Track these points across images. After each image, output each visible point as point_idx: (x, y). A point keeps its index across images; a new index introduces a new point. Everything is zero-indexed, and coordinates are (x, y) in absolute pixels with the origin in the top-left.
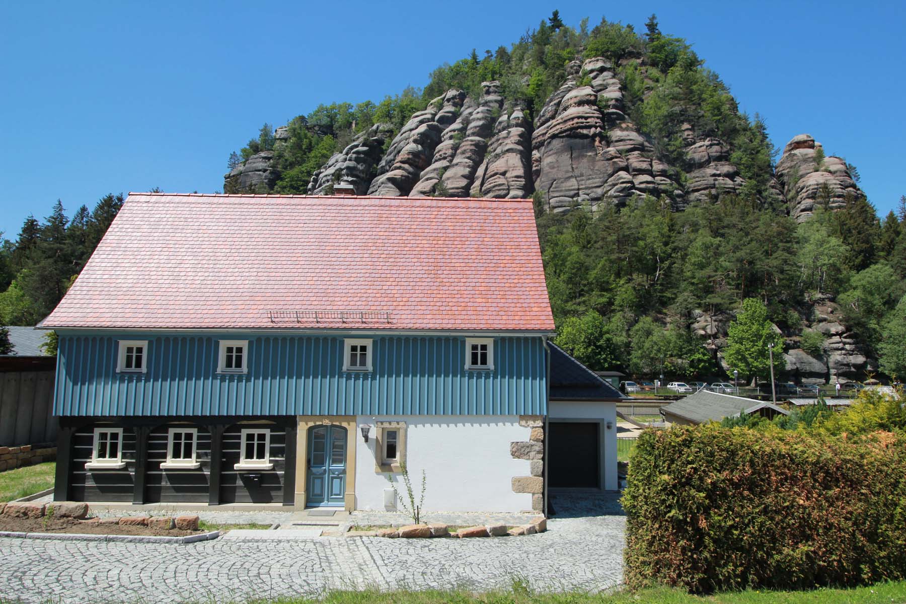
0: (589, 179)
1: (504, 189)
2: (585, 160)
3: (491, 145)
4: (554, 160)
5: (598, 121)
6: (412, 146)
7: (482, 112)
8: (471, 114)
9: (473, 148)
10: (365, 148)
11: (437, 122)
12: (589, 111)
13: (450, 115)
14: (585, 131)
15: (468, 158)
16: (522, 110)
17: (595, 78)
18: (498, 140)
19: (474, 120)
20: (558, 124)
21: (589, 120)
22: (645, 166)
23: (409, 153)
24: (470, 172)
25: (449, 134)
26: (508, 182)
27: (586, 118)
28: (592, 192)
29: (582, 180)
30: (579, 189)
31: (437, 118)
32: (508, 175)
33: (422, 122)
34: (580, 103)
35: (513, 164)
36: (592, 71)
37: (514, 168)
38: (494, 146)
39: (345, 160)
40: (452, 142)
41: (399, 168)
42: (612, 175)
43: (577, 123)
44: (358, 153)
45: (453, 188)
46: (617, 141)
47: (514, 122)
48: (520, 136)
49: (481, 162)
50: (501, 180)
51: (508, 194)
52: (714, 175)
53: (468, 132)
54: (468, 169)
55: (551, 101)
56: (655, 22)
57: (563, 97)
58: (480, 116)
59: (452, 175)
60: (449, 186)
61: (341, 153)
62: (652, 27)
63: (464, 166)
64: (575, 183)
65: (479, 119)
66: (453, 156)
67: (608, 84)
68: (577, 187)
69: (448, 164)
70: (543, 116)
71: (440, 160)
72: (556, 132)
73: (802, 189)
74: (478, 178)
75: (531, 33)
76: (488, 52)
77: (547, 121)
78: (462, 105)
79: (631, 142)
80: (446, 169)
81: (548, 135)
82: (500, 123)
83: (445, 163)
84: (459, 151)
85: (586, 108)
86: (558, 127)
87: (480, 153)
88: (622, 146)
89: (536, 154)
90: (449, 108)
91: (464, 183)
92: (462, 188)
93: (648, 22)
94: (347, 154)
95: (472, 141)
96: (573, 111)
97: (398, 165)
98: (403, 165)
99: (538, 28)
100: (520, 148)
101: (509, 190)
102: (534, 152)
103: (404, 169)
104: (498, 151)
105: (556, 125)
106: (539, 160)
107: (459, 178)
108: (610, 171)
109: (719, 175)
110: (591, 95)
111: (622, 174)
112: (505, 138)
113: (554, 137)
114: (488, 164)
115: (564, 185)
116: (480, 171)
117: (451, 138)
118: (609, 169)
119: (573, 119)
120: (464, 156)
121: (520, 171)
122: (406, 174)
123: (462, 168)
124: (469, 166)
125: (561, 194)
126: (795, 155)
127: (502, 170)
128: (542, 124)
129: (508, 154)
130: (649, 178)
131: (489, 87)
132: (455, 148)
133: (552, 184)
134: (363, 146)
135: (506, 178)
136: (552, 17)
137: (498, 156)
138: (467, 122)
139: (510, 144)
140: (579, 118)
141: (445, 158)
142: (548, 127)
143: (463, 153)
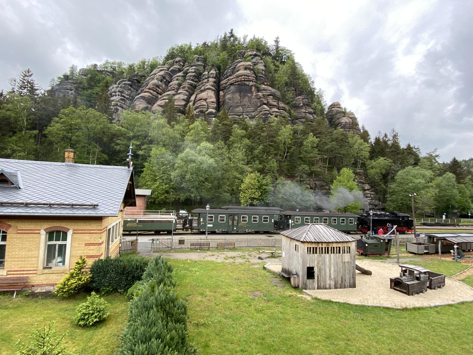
0: (248, 107)
1: (205, 108)
2: (247, 98)
3: (199, 86)
4: (231, 97)
5: (254, 78)
6: (155, 81)
7: (194, 69)
8: (188, 70)
9: (189, 86)
10: (129, 83)
11: (170, 71)
12: (250, 73)
13: (177, 69)
14: (247, 83)
15: (186, 91)
16: (215, 70)
17: (252, 58)
18: (202, 83)
19: (190, 72)
20: (234, 78)
21: (250, 77)
22: (275, 103)
23: (153, 85)
24: (187, 98)
25: (176, 78)
26: (207, 104)
27: (248, 76)
28: (250, 114)
29: (245, 108)
30: (243, 112)
31: (170, 70)
32: (208, 101)
33: (161, 70)
34: (246, 69)
35: (211, 96)
36: (251, 55)
37: (211, 97)
38: (200, 86)
39: (118, 87)
40: (177, 82)
41: (148, 92)
42: (260, 107)
43: (244, 78)
44: (125, 84)
45: (177, 105)
46: (262, 90)
47: (212, 76)
48: (214, 82)
49: (194, 93)
50: (204, 103)
51: (207, 110)
52: (305, 112)
53: (187, 78)
54: (186, 97)
55: (230, 67)
56: (278, 40)
57: (236, 65)
58: (193, 70)
59: (177, 98)
60: (175, 104)
61: (116, 84)
62: (277, 42)
63: (184, 95)
64: (242, 109)
65: (192, 72)
66: (178, 89)
67: (258, 62)
68: (242, 111)
69: (175, 93)
70: (226, 74)
71: (171, 90)
72: (232, 82)
73: (339, 124)
74: (191, 101)
75: (219, 38)
76: (198, 44)
77: (227, 77)
78: (183, 66)
79: (269, 91)
80: (174, 95)
81: (228, 83)
82: (204, 75)
83: (173, 92)
84: (182, 87)
85: (248, 72)
86: (234, 79)
87: (193, 89)
88: (265, 93)
89: (221, 93)
90: (176, 66)
91: (183, 103)
92: (182, 105)
93: (275, 39)
94: (119, 84)
95: (188, 82)
96: (242, 72)
97: (147, 90)
98: (150, 91)
99: (223, 36)
100: (213, 88)
101: (208, 108)
102: (221, 92)
103: (150, 93)
104: (202, 88)
105: (232, 79)
106: (224, 96)
107: (181, 100)
108: (259, 104)
109: (307, 113)
110: (251, 65)
111: (265, 106)
112: (206, 83)
113: (232, 84)
114: (197, 95)
115: (236, 109)
116: (193, 98)
117: (177, 80)
118: (258, 103)
119: (242, 76)
120: (184, 89)
121: (214, 100)
122: (151, 96)
123: (183, 96)
124: (186, 95)
125: (234, 114)
126: (333, 110)
127: (205, 97)
128: (225, 79)
129: (207, 90)
130: (277, 110)
131: (199, 58)
132: (180, 85)
133: (230, 108)
134: (128, 81)
135: (207, 102)
136: (230, 31)
137: (202, 91)
138: (186, 73)
139: (208, 86)
140: (245, 75)
141: (174, 90)
142: (228, 80)
143: (183, 88)
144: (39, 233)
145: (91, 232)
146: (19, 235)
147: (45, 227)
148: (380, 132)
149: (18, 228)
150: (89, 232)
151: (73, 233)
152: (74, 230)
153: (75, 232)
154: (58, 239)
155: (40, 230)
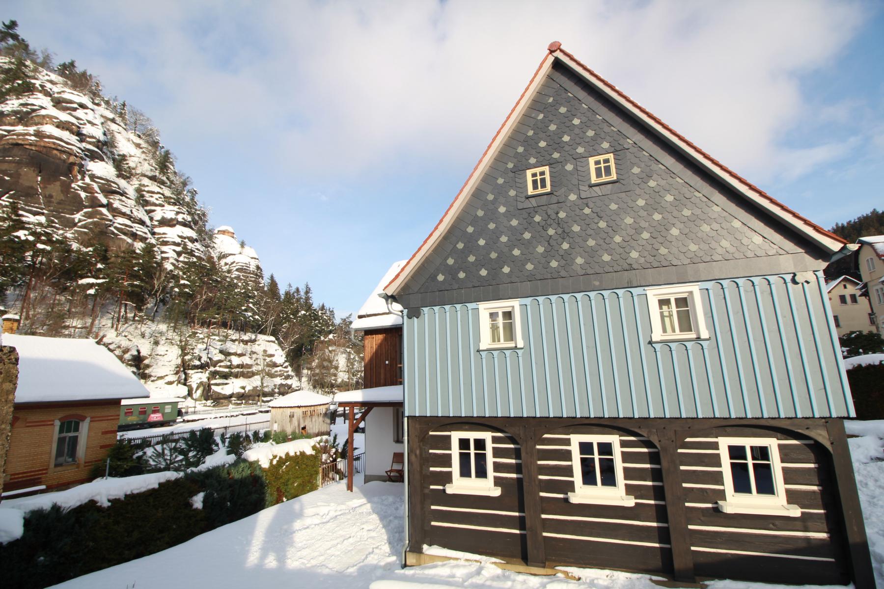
0: (59, 203)
4: (13, 170)
5: (80, 151)
12: (70, 138)
14: (62, 156)
20: (27, 134)
21: (70, 147)
22: (125, 210)
27: (67, 144)
28: (62, 217)
29: (51, 202)
30: (44, 210)
34: (60, 126)
42: (89, 208)
43: (55, 144)
52: (182, 237)
57: (33, 110)
64: (41, 202)
68: (42, 206)
79: (113, 185)
85: (66, 134)
86: (26, 137)
96: (49, 129)
108: (88, 203)
110: (73, 124)
111: (102, 210)
118: (86, 201)
119: (50, 137)
130: (128, 222)
140: (57, 139)
144: (53, 424)
145: (109, 418)
146: (27, 430)
147: (59, 417)
148: (290, 286)
149: (28, 420)
150: (107, 418)
151: (91, 421)
152: (91, 418)
153: (94, 419)
154: (69, 431)
155: (53, 421)
